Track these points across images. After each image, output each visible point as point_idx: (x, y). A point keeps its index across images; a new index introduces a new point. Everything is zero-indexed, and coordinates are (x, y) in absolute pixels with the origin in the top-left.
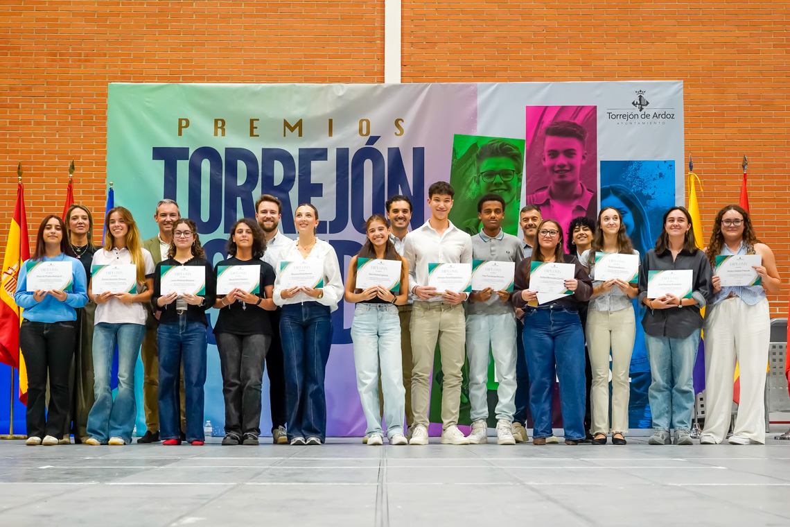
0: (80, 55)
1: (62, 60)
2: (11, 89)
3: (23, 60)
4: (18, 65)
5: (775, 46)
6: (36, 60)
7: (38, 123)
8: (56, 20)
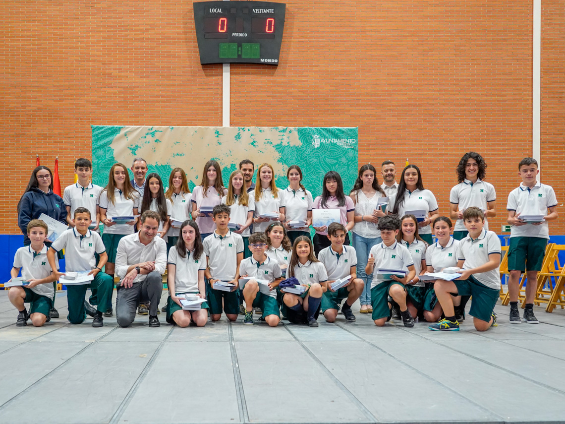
0: (89, 119)
1: (81, 121)
2: (59, 134)
3: (65, 121)
4: (62, 124)
5: (392, 116)
6: (70, 121)
7: (71, 149)
8: (79, 104)
